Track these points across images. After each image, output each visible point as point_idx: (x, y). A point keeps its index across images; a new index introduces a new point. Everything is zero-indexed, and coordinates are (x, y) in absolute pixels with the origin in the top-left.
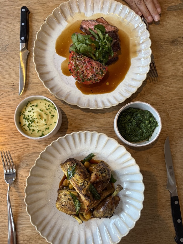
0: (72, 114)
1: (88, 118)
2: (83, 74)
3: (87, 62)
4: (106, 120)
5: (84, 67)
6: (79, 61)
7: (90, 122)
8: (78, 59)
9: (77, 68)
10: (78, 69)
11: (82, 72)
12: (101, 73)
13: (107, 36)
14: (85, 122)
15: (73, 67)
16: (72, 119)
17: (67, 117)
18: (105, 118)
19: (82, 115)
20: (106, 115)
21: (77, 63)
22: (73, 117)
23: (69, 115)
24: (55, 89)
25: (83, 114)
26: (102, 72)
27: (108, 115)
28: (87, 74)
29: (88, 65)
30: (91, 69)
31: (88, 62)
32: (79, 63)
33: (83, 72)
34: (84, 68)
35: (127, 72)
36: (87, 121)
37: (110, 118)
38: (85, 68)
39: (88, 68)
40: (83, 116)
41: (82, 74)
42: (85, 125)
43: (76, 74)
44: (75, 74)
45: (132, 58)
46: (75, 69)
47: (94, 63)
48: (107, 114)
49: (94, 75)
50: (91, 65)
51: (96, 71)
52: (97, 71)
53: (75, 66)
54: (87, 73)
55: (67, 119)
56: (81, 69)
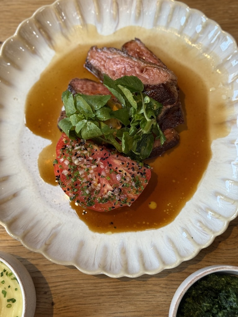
0: (64, 283)
1: (103, 294)
2: (90, 187)
3: (99, 159)
4: (150, 300)
5: (92, 171)
6: (80, 159)
7: (111, 303)
8: (79, 152)
9: (76, 175)
10: (78, 176)
11: (88, 182)
12: (134, 184)
13: (146, 102)
14: (98, 303)
15: (65, 172)
16: (64, 296)
17: (51, 289)
18: (147, 292)
19: (89, 285)
20: (150, 286)
21: (76, 162)
22: (66, 289)
23: (55, 285)
24: (21, 223)
25: (91, 281)
26: (138, 183)
27: (155, 285)
28: (99, 189)
29: (102, 167)
30: (109, 175)
31: (103, 159)
32: (80, 163)
33: (90, 182)
34: (91, 174)
35: (203, 175)
36: (101, 301)
37: (160, 294)
38: (94, 175)
39: (103, 174)
40: (92, 288)
41: (88, 186)
42: (95, 311)
43: (72, 188)
44: (70, 187)
45: (215, 139)
46: (70, 176)
47: (117, 162)
48: (153, 282)
49: (116, 190)
50: (110, 165)
51: (123, 180)
52: (125, 180)
53: (69, 170)
54: (99, 185)
55: (51, 294)
56: (84, 177)
